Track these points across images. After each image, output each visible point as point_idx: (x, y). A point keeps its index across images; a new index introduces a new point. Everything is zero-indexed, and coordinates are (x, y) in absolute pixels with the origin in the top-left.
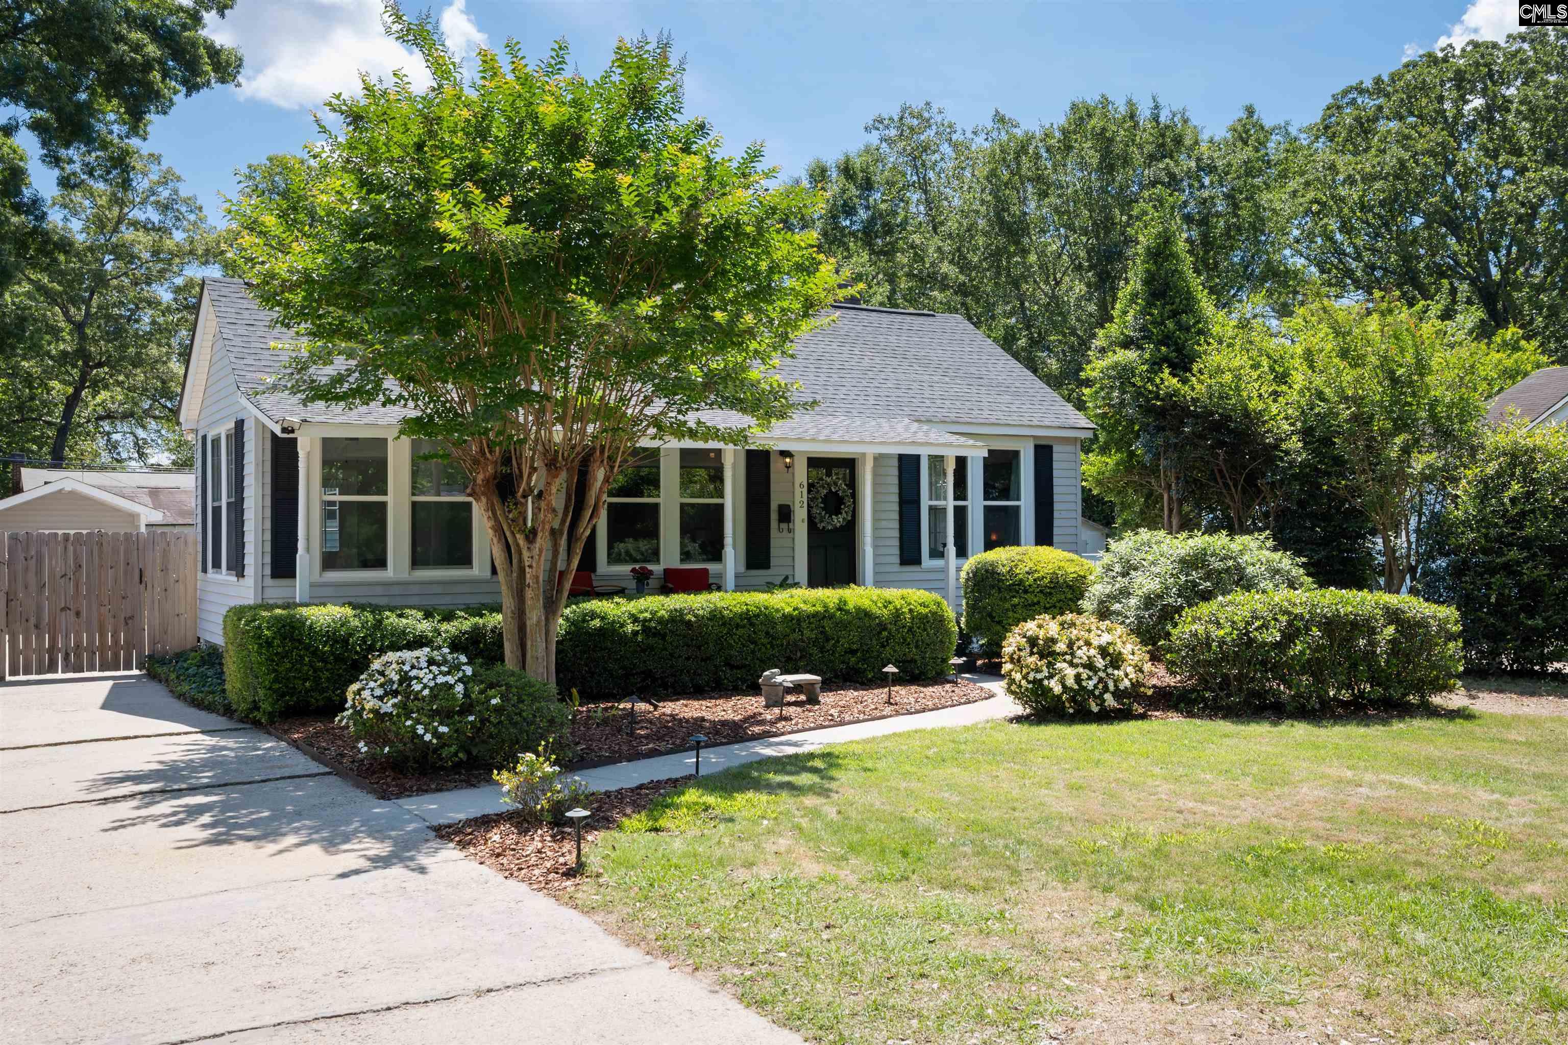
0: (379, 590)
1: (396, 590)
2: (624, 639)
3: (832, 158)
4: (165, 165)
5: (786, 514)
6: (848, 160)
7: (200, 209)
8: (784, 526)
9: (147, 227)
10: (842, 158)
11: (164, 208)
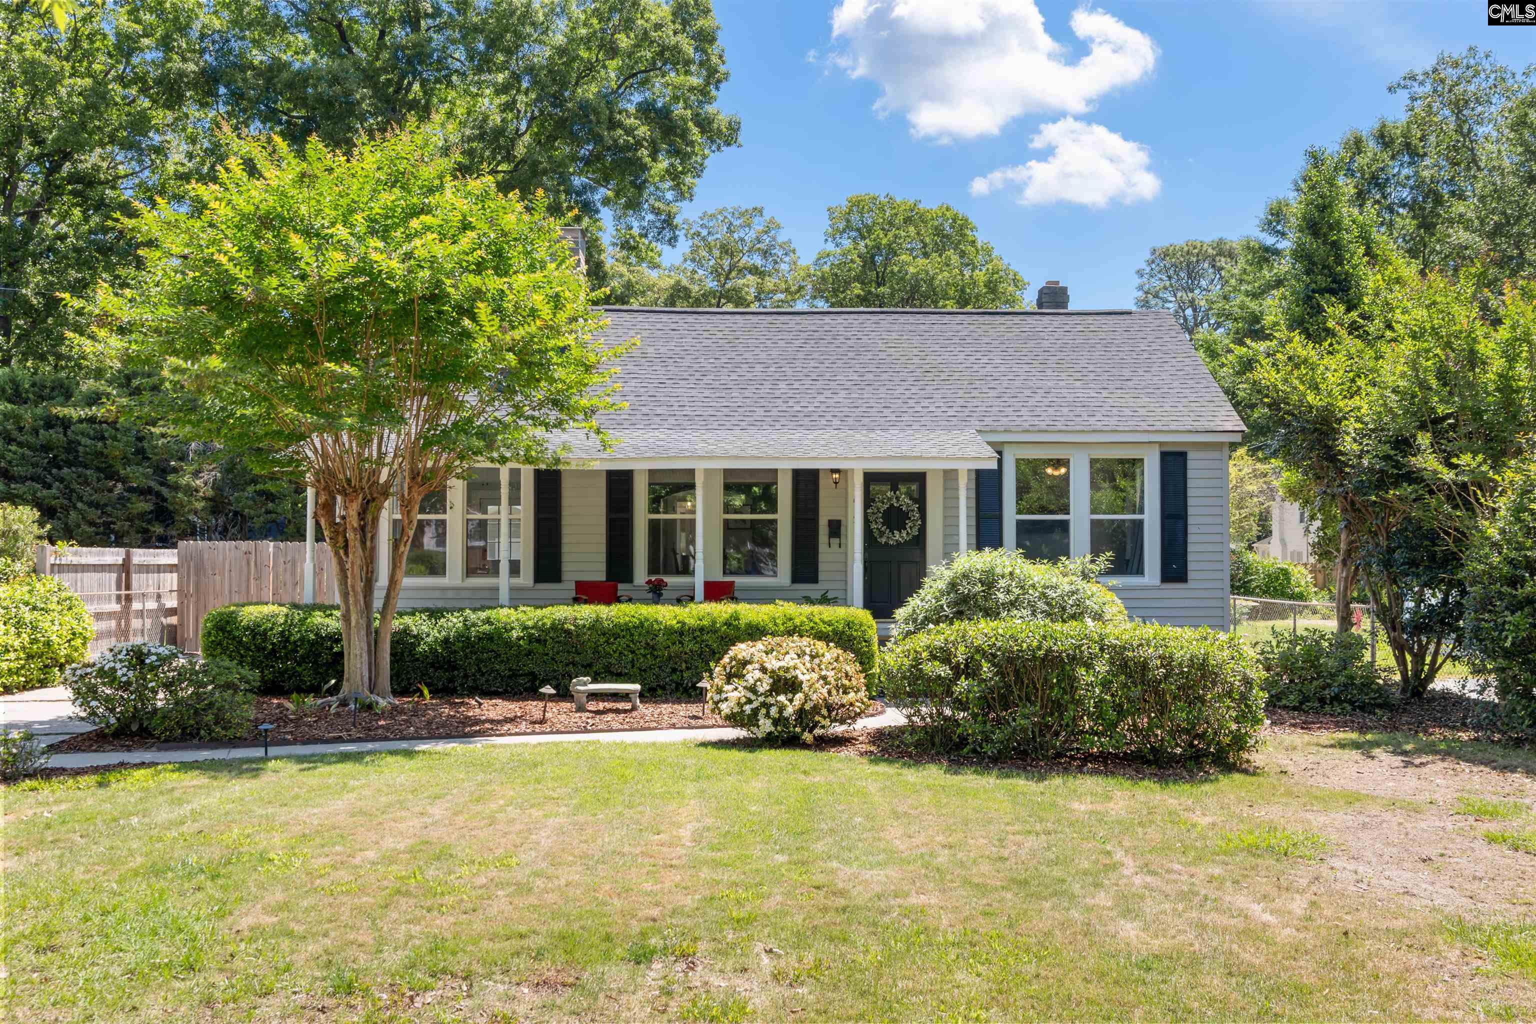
0: (437, 594)
1: (450, 594)
2: (508, 644)
3: (1367, 127)
4: (767, 216)
5: (836, 529)
6: (1384, 126)
7: (794, 251)
8: (834, 541)
9: (754, 270)
10: (1377, 126)
11: (765, 254)
